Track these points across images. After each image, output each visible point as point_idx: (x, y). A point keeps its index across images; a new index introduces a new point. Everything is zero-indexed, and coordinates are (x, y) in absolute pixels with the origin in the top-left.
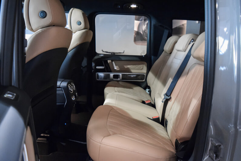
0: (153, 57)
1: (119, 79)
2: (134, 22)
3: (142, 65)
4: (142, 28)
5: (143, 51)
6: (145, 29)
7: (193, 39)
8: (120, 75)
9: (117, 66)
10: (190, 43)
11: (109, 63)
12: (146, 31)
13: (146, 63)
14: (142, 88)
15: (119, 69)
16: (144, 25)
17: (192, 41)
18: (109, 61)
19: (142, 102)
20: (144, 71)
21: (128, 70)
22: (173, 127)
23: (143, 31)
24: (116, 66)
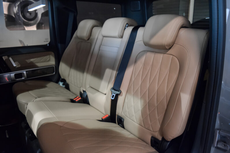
0: (59, 45)
1: (23, 78)
2: (2, 3)
3: (48, 56)
4: (13, 10)
5: (46, 39)
6: (17, 12)
7: (127, 24)
8: (23, 73)
9: (17, 62)
10: (125, 28)
11: (5, 60)
12: (18, 14)
13: (53, 53)
14: (54, 82)
15: (19, 66)
16: (15, 7)
17: (127, 26)
18: (4, 58)
19: (70, 101)
20: (52, 62)
21: (32, 65)
22: (140, 125)
23: (15, 14)
24: (14, 62)
